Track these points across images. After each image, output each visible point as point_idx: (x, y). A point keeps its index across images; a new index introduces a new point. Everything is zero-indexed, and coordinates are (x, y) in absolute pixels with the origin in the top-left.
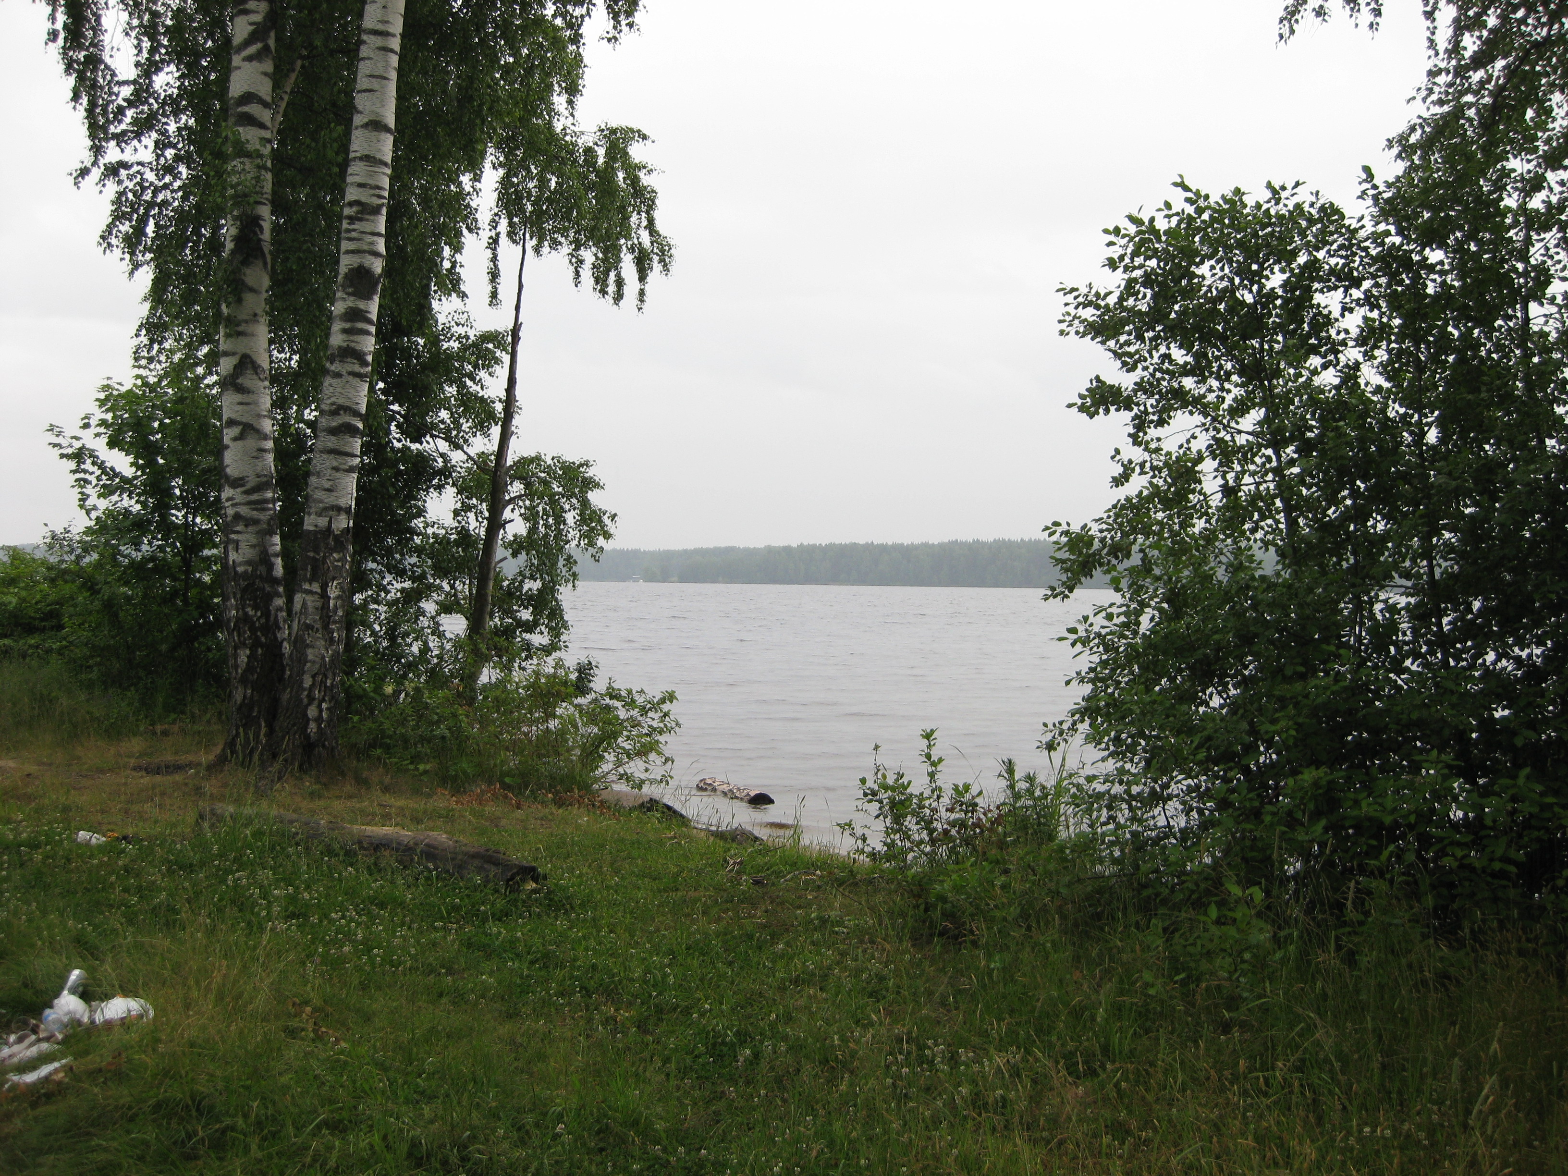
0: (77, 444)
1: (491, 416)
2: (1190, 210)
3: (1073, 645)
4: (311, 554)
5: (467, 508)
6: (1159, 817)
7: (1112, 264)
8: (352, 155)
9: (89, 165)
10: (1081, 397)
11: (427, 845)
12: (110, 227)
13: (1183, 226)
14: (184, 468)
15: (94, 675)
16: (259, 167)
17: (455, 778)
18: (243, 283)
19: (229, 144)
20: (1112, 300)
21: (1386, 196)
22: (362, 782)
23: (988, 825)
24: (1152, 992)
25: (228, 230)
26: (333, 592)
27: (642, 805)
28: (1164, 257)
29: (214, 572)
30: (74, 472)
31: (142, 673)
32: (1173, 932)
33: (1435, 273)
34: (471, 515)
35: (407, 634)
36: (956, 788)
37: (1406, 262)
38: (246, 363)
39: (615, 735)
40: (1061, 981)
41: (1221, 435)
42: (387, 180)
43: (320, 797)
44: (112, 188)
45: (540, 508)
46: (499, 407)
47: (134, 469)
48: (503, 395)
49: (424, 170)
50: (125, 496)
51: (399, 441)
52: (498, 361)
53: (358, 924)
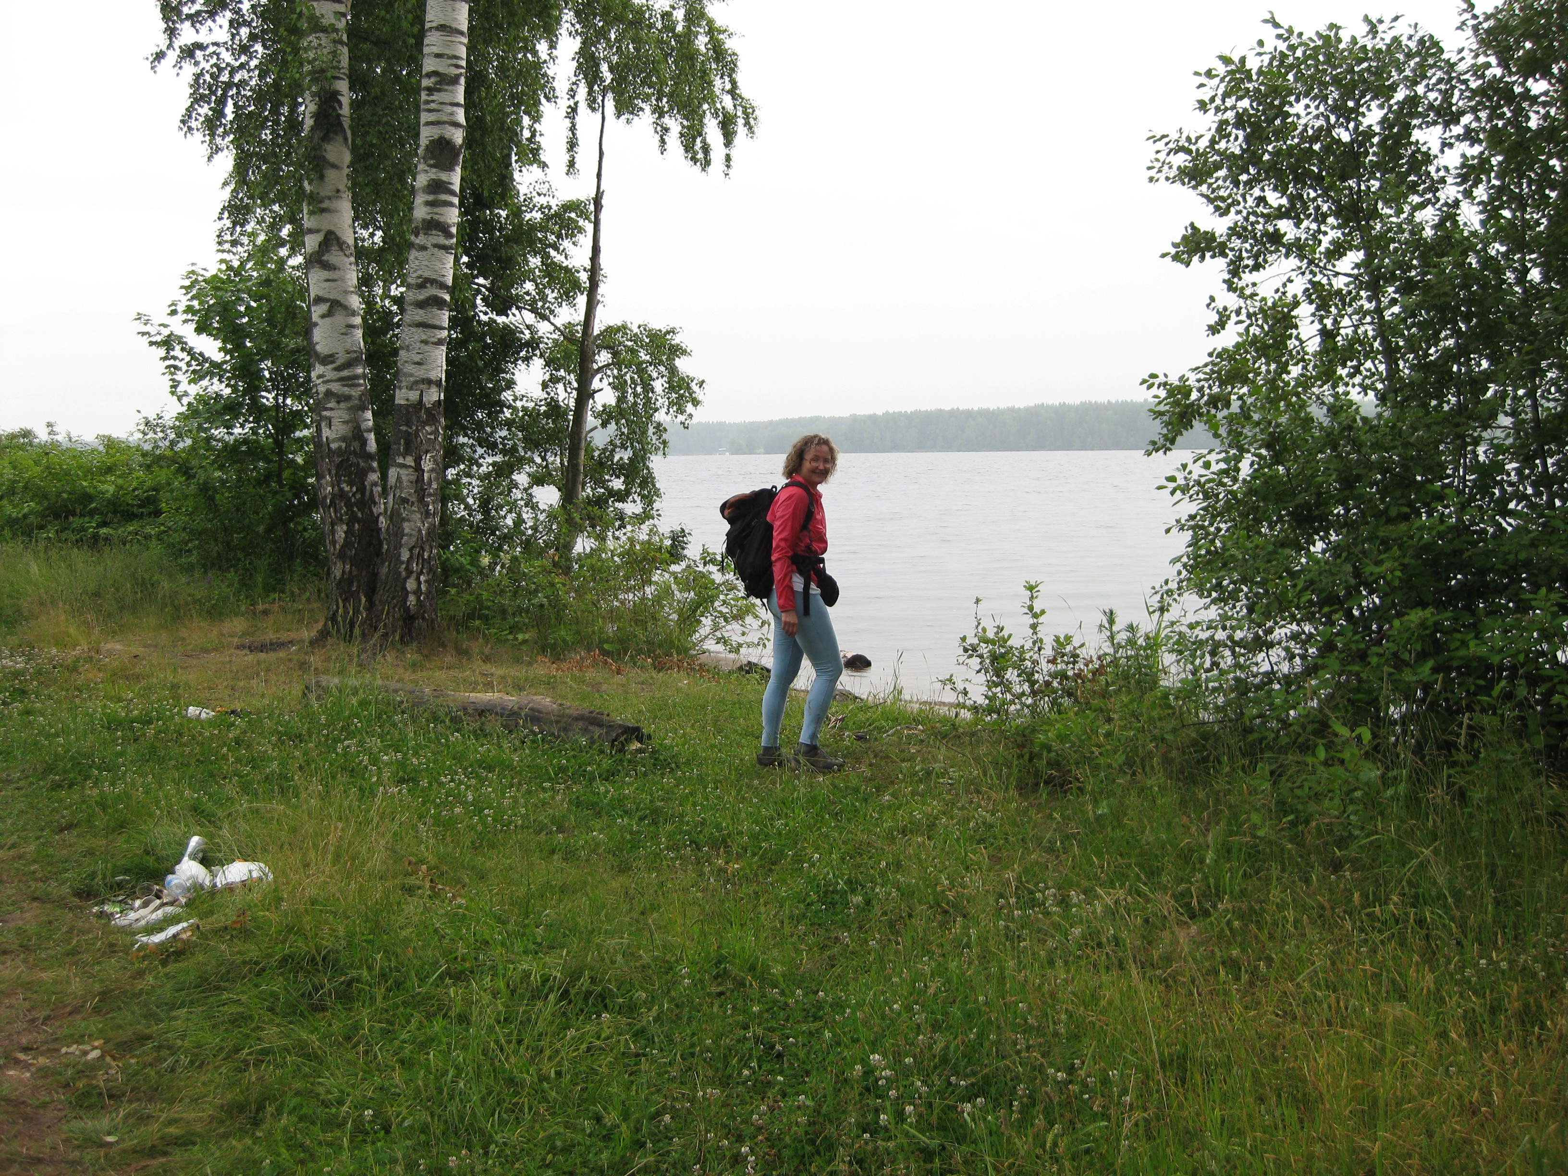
0: (166, 332)
1: (576, 285)
2: (1282, 46)
3: (1173, 493)
4: (404, 428)
5: (554, 380)
6: (1263, 662)
7: (1203, 106)
8: (428, 25)
9: (164, 48)
10: (1175, 245)
11: (531, 709)
12: (190, 111)
13: (1275, 63)
14: (272, 350)
15: (193, 558)
16: (335, 41)
17: (554, 647)
18: (324, 159)
19: (304, 20)
20: (1203, 144)
21: (1485, 25)
22: (463, 653)
23: (1090, 676)
24: (1260, 833)
25: (307, 108)
26: (427, 464)
27: (741, 668)
28: (1257, 96)
29: (306, 453)
30: (164, 359)
31: (240, 555)
32: (1280, 775)
33: (1539, 104)
34: (560, 386)
35: (501, 507)
36: (1057, 639)
37: (1507, 95)
38: (331, 240)
39: (712, 599)
40: (1169, 824)
41: (1317, 279)
42: (464, 49)
43: (422, 668)
44: (189, 70)
45: (628, 378)
46: (584, 277)
47: (222, 354)
48: (588, 264)
49: (499, 38)
50: (215, 380)
51: (486, 313)
52: (581, 230)
53: (468, 787)
